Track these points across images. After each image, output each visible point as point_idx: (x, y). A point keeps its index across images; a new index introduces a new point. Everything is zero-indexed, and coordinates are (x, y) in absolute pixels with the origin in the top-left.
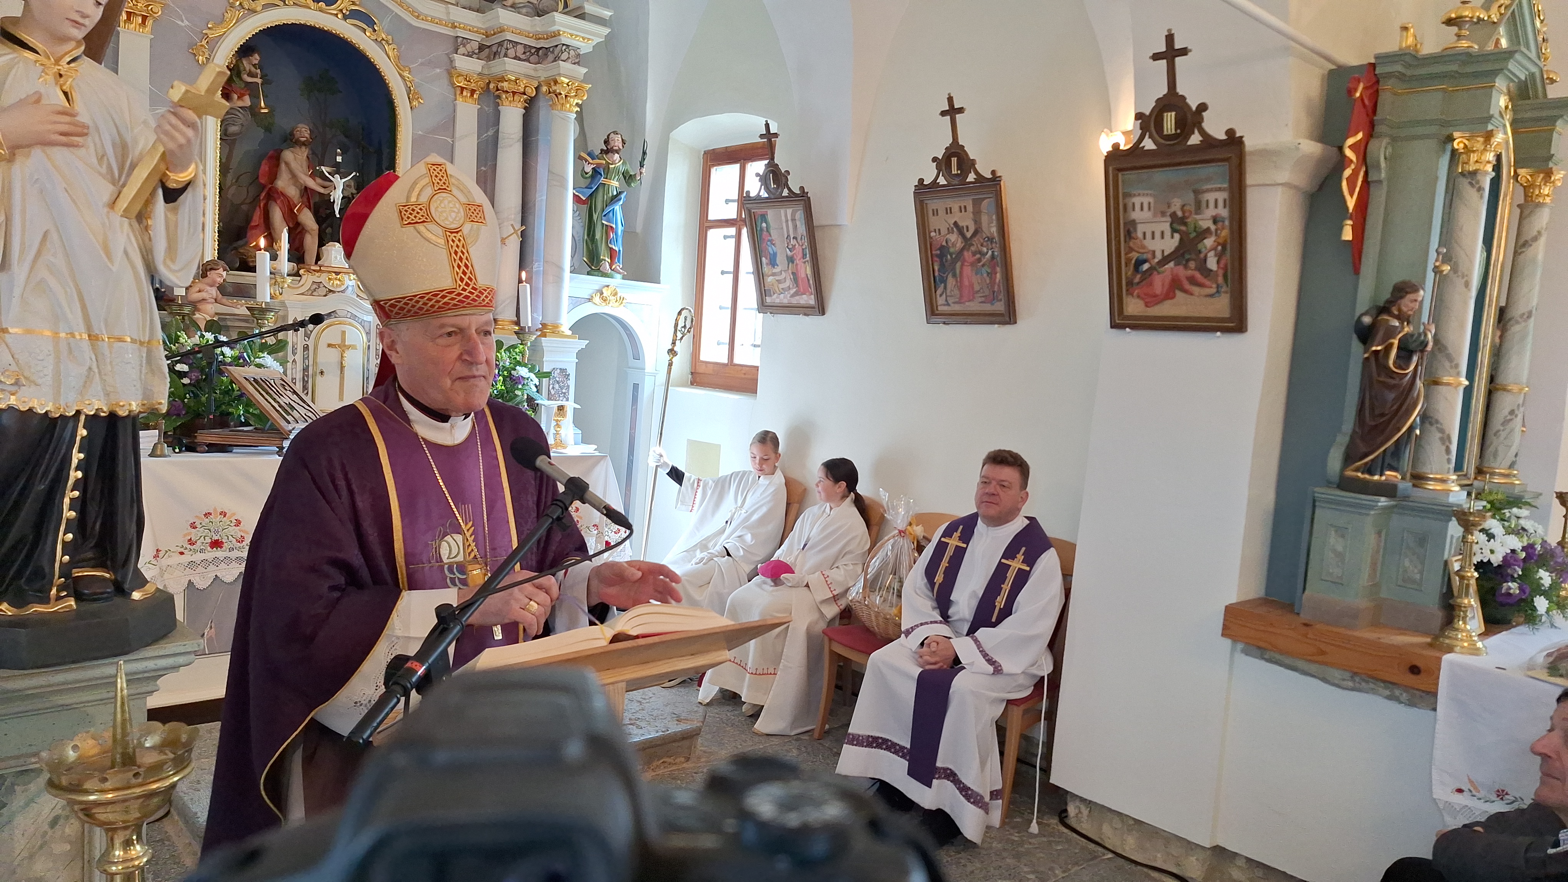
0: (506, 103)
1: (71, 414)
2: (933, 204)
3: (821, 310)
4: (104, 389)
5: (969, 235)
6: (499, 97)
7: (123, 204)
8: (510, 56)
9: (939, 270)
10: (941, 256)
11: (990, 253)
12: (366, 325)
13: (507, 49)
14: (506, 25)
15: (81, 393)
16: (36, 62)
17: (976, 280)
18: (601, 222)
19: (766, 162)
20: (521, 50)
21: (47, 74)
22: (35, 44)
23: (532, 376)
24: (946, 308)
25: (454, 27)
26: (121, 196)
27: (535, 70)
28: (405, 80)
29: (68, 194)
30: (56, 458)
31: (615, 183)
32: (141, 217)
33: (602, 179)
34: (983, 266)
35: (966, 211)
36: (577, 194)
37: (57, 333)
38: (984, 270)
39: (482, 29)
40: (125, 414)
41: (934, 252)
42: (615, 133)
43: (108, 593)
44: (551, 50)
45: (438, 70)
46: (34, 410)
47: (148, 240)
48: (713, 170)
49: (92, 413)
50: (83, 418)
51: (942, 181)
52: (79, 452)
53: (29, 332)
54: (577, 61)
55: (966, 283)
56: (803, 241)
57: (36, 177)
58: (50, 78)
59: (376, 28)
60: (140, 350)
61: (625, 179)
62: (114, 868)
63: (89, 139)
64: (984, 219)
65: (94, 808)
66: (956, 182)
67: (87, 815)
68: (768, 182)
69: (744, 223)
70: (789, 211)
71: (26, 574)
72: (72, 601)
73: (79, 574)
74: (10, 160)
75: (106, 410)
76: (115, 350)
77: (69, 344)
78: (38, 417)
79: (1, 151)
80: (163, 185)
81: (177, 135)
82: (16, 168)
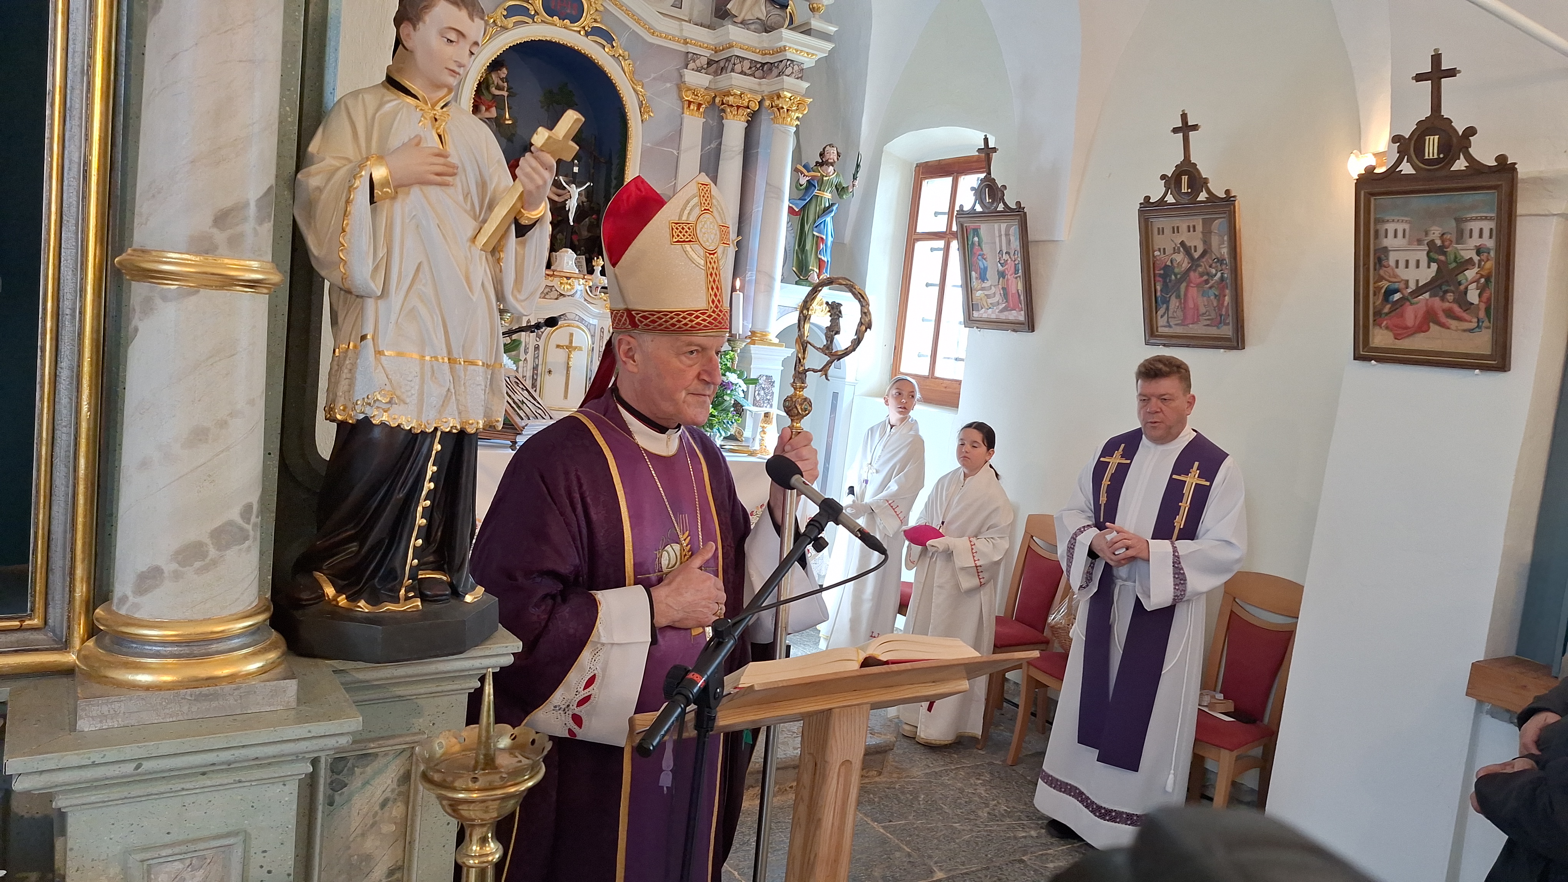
0: (729, 116)
1: (431, 430)
2: (1159, 223)
3: (1032, 329)
4: (458, 409)
5: (1196, 255)
6: (724, 111)
7: (482, 239)
8: (737, 71)
9: (1161, 290)
10: (1165, 276)
11: (1219, 274)
13: (735, 64)
14: (734, 41)
15: (440, 412)
16: (417, 107)
17: (1202, 302)
18: (811, 233)
19: (982, 176)
20: (747, 64)
21: (425, 118)
22: (417, 92)
23: (741, 382)
24: (1166, 330)
25: (686, 42)
26: (482, 231)
27: (760, 84)
28: (637, 94)
29: (440, 229)
30: (415, 470)
31: (827, 195)
32: (495, 250)
33: (816, 191)
34: (1211, 288)
35: (1194, 231)
36: (791, 205)
37: (423, 357)
38: (1212, 292)
39: (712, 45)
40: (472, 432)
41: (1157, 272)
42: (831, 146)
43: (446, 595)
44: (776, 65)
45: (669, 85)
46: (402, 427)
47: (498, 270)
48: (925, 183)
49: (447, 430)
50: (439, 434)
51: (1170, 199)
52: (433, 465)
53: (400, 354)
54: (800, 75)
55: (1191, 304)
56: (1016, 256)
57: (414, 213)
58: (428, 122)
59: (614, 45)
60: (486, 373)
61: (838, 191)
62: (471, 862)
63: (457, 178)
64: (1215, 241)
65: (459, 805)
66: (1186, 200)
67: (454, 811)
68: (983, 197)
69: (954, 235)
70: (1003, 226)
71: (380, 574)
72: (417, 601)
73: (423, 576)
74: (394, 198)
75: (459, 427)
76: (468, 373)
77: (432, 366)
78: (404, 432)
79: (388, 190)
80: (516, 222)
81: (536, 176)
82: (398, 205)
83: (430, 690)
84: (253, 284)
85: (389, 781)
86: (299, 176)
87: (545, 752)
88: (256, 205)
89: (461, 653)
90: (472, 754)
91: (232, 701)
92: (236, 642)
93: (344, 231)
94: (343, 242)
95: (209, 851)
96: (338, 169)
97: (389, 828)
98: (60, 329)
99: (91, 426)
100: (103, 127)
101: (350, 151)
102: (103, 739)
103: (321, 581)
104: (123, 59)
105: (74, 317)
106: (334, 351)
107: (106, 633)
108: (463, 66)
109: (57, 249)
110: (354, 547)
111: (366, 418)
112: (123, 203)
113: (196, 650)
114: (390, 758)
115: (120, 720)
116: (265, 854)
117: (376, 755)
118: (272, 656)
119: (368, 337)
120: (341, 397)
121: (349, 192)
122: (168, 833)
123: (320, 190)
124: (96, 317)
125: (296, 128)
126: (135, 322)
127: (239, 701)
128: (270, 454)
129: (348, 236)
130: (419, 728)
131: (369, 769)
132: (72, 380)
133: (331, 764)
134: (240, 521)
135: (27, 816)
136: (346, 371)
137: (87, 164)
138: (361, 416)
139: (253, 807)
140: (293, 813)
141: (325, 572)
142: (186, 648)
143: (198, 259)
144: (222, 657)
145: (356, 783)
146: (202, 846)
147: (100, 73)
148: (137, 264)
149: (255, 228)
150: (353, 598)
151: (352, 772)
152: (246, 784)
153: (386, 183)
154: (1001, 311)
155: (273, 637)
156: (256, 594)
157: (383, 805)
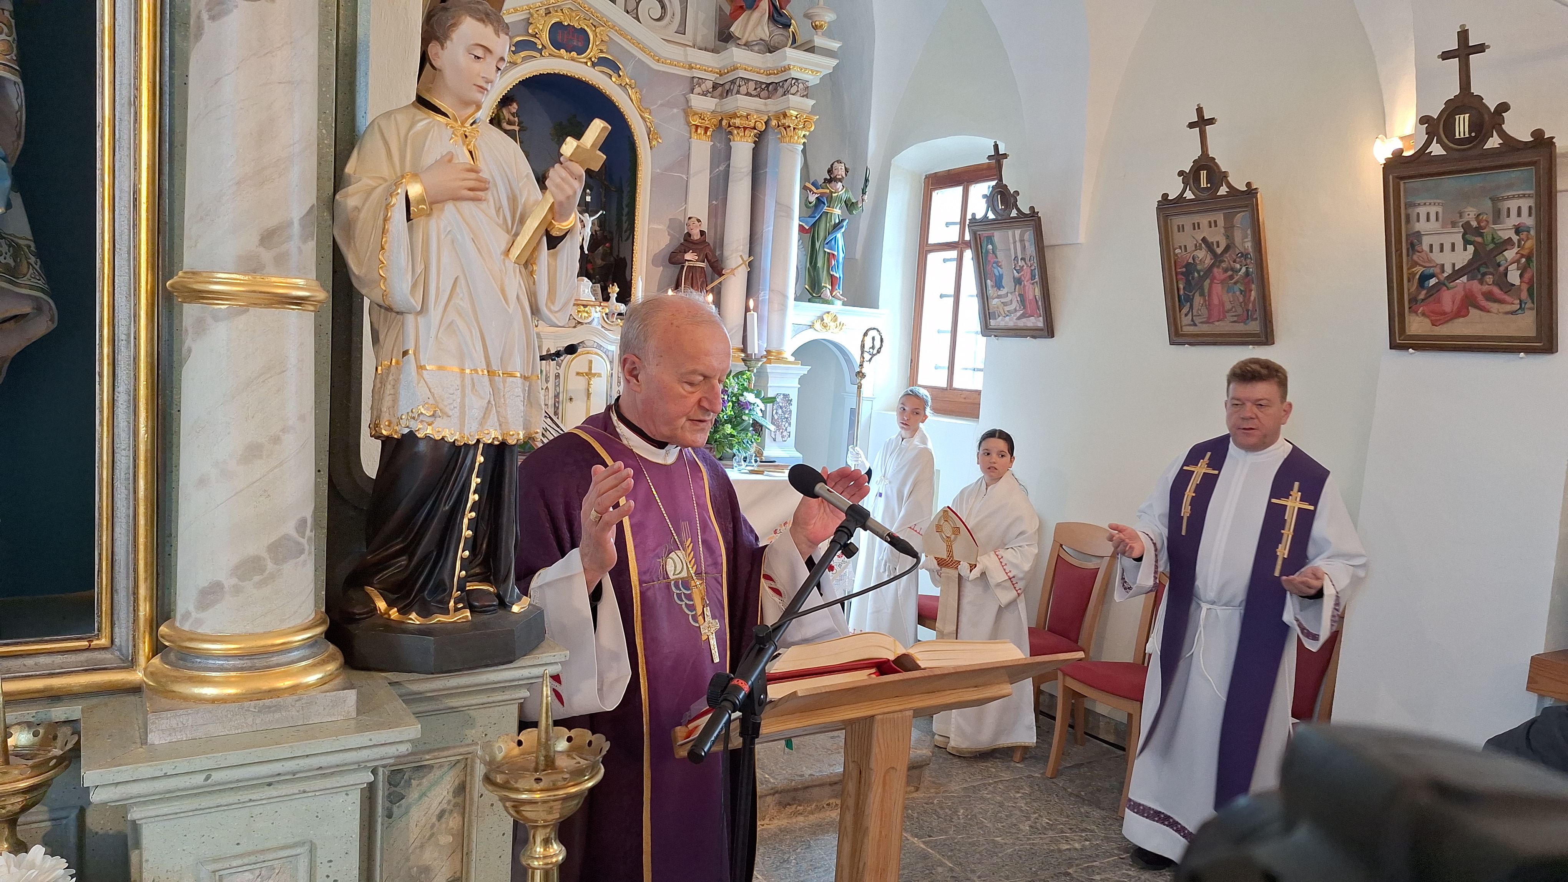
0: (737, 138)
1: (473, 443)
2: (1179, 220)
3: (1051, 335)
4: (499, 420)
6: (731, 133)
7: (516, 252)
8: (743, 93)
9: (1184, 289)
10: (1188, 274)
11: (1244, 269)
12: (610, 354)
13: (740, 86)
14: (739, 63)
15: (482, 424)
16: (447, 125)
17: (1227, 298)
18: (823, 250)
20: (752, 85)
21: (456, 135)
22: (448, 110)
23: (758, 401)
24: (1191, 329)
25: (691, 68)
26: (515, 244)
27: (766, 105)
28: (646, 121)
29: (475, 244)
30: (459, 483)
31: (837, 211)
32: (528, 263)
33: (825, 208)
36: (801, 223)
37: (463, 370)
38: (1236, 288)
39: (717, 68)
40: (514, 443)
41: (1179, 271)
42: (839, 162)
43: (494, 605)
44: (781, 84)
45: (675, 110)
46: (446, 439)
47: (531, 283)
48: (935, 193)
49: (489, 442)
50: (481, 446)
51: (1189, 195)
52: (477, 477)
53: (441, 368)
54: (805, 93)
55: (1216, 301)
56: (1032, 262)
57: (449, 229)
58: (460, 141)
59: (621, 74)
60: (524, 385)
61: (847, 207)
62: (536, 863)
63: (490, 193)
64: (1238, 234)
65: (521, 806)
66: (1205, 196)
67: (516, 812)
68: (996, 203)
69: (967, 245)
70: (1018, 232)
71: (430, 587)
72: (467, 612)
73: (471, 588)
74: (429, 215)
75: (500, 439)
76: (507, 385)
77: (472, 379)
78: (447, 445)
79: (423, 206)
80: (548, 233)
81: (566, 187)
82: (433, 223)
83: (481, 701)
84: (298, 301)
85: (445, 793)
86: (337, 197)
87: (604, 753)
88: (300, 224)
89: (511, 662)
90: (532, 758)
91: (294, 713)
92: (295, 655)
93: (383, 248)
94: (382, 259)
95: (277, 862)
96: (375, 188)
97: (446, 839)
98: (116, 355)
99: (149, 447)
100: (151, 156)
101: (385, 171)
102: (173, 752)
103: (372, 595)
104: (167, 89)
105: (129, 342)
106: (377, 369)
107: (171, 649)
108: (491, 82)
109: (111, 276)
110: (403, 561)
111: (411, 431)
112: (172, 230)
113: (258, 663)
114: (446, 769)
115: (188, 733)
116: (330, 864)
117: (431, 767)
118: (331, 667)
119: (410, 352)
120: (386, 412)
121: (387, 210)
122: (238, 844)
123: (357, 209)
124: (150, 340)
125: (333, 149)
126: (188, 342)
127: (301, 712)
128: (319, 471)
129: (387, 254)
130: (472, 738)
131: (424, 780)
132: (130, 404)
133: (389, 776)
134: (294, 534)
135: (101, 832)
136: (389, 387)
137: (136, 192)
138: (406, 431)
139: (317, 817)
140: (357, 823)
141: (376, 586)
142: (248, 661)
143: (246, 278)
144: (283, 669)
145: (413, 795)
146: (271, 856)
147: (146, 103)
148: (189, 286)
149: (299, 248)
150: (404, 611)
151: (408, 784)
152: (310, 794)
153: (421, 201)
154: (1019, 318)
155: (331, 650)
156: (313, 607)
157: (440, 816)
